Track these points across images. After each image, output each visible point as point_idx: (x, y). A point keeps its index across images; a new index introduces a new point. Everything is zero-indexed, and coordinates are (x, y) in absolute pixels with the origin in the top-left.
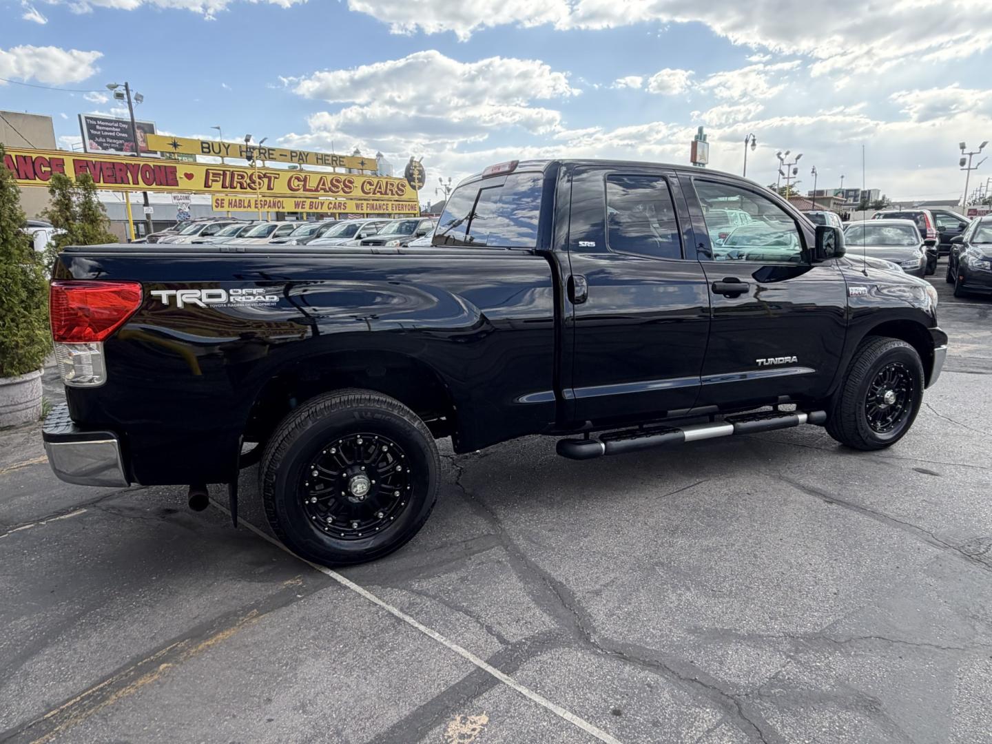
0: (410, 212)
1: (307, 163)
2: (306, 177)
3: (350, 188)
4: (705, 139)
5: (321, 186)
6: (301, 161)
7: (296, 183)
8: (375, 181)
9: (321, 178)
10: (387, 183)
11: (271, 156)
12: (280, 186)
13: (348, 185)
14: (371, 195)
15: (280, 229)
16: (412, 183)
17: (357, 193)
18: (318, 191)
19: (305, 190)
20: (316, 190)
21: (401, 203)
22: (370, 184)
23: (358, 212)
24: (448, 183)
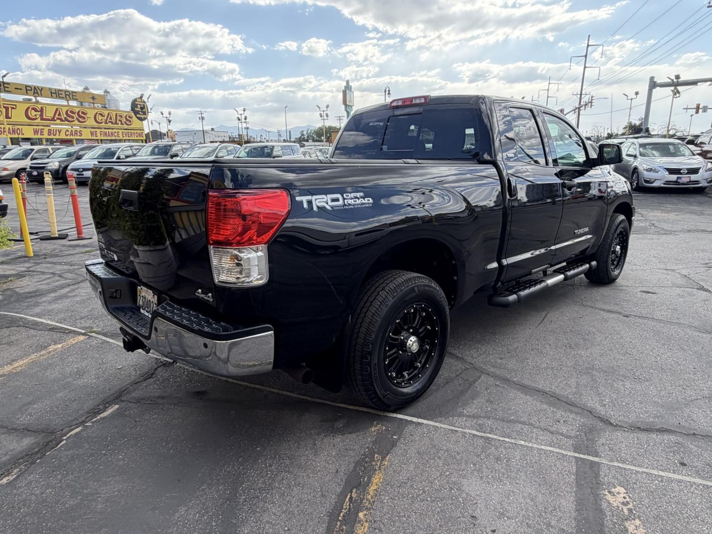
0: (138, 138)
1: (42, 96)
2: (42, 109)
3: (84, 118)
4: (351, 89)
5: (57, 116)
6: (37, 95)
7: (34, 113)
8: (106, 113)
9: (57, 110)
10: (116, 115)
11: (6, 89)
12: (18, 115)
13: (82, 116)
14: (103, 124)
15: (37, 152)
16: (138, 115)
17: (91, 122)
18: (55, 121)
19: (42, 119)
20: (53, 119)
21: (130, 131)
22: (102, 115)
23: (93, 138)
24: (168, 116)
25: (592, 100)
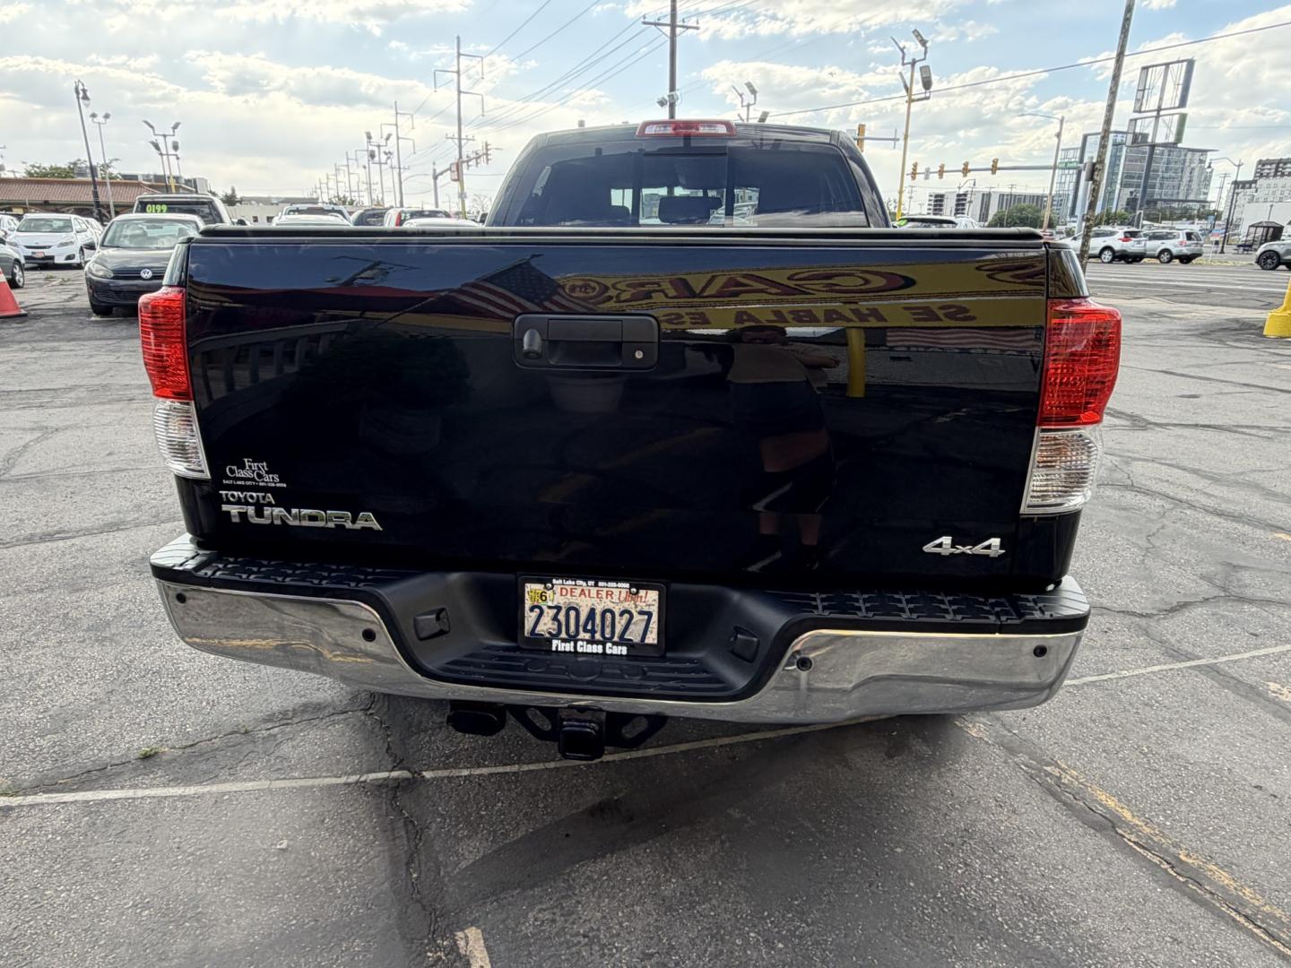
25: (487, 150)
